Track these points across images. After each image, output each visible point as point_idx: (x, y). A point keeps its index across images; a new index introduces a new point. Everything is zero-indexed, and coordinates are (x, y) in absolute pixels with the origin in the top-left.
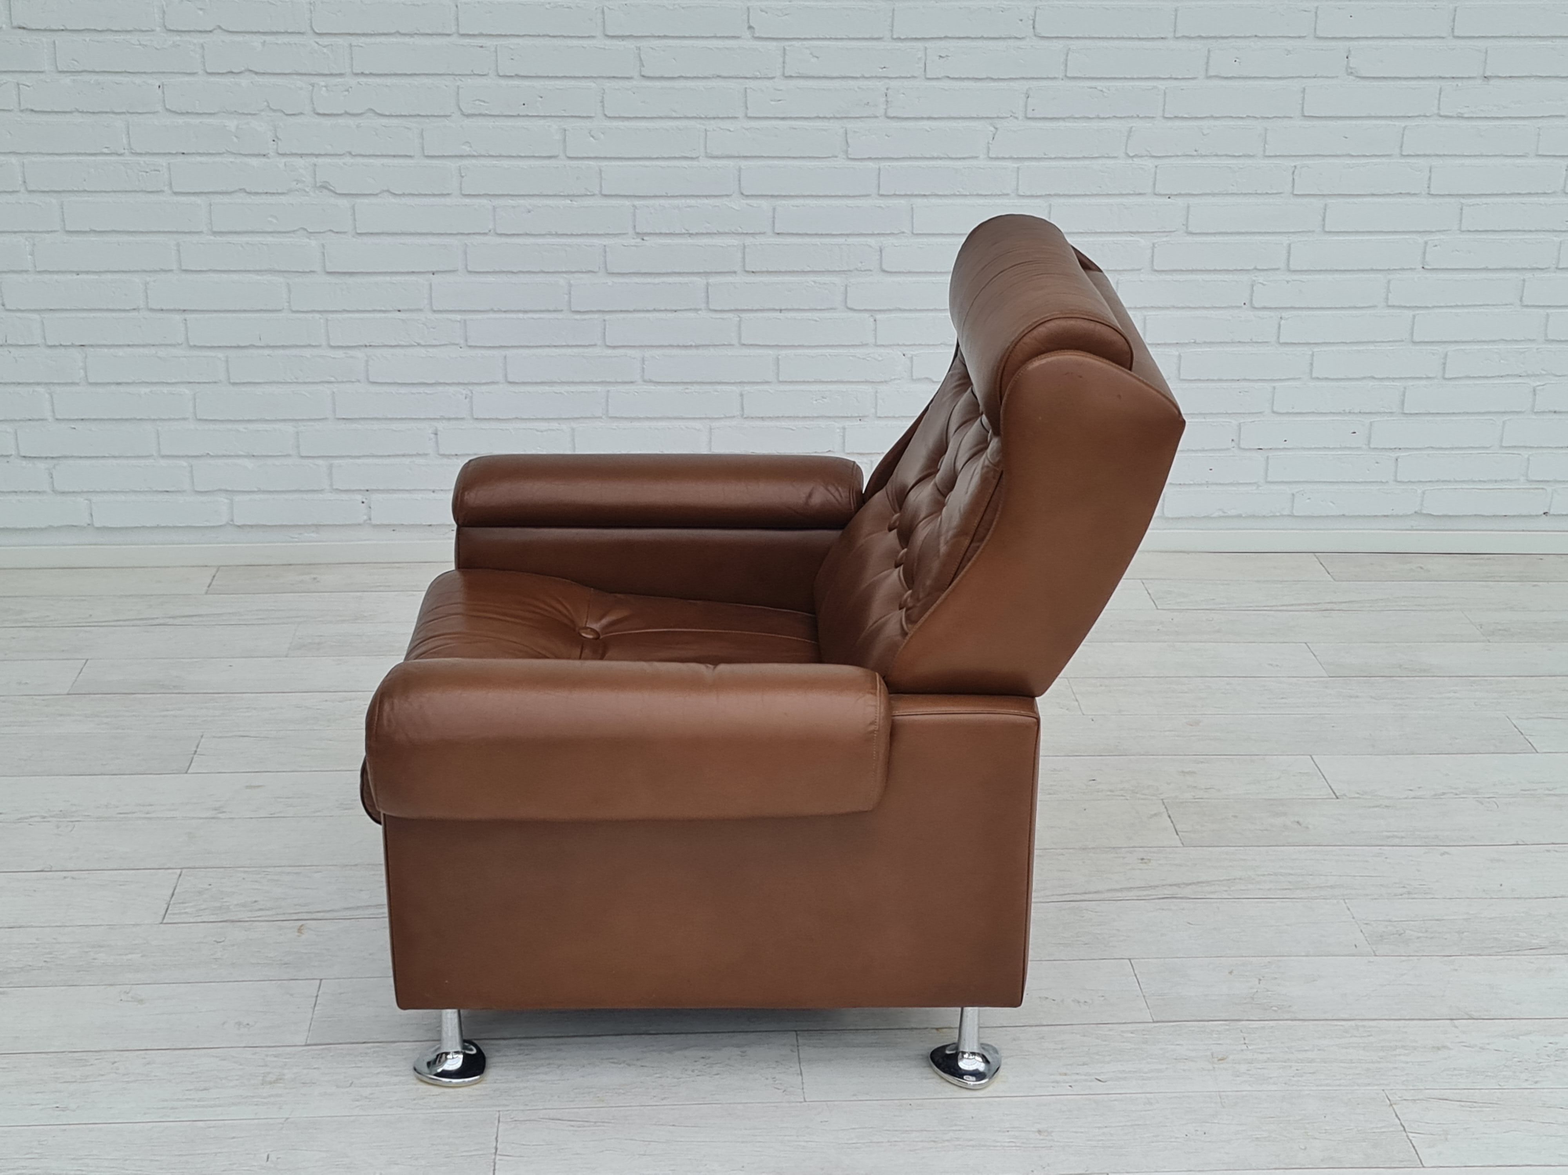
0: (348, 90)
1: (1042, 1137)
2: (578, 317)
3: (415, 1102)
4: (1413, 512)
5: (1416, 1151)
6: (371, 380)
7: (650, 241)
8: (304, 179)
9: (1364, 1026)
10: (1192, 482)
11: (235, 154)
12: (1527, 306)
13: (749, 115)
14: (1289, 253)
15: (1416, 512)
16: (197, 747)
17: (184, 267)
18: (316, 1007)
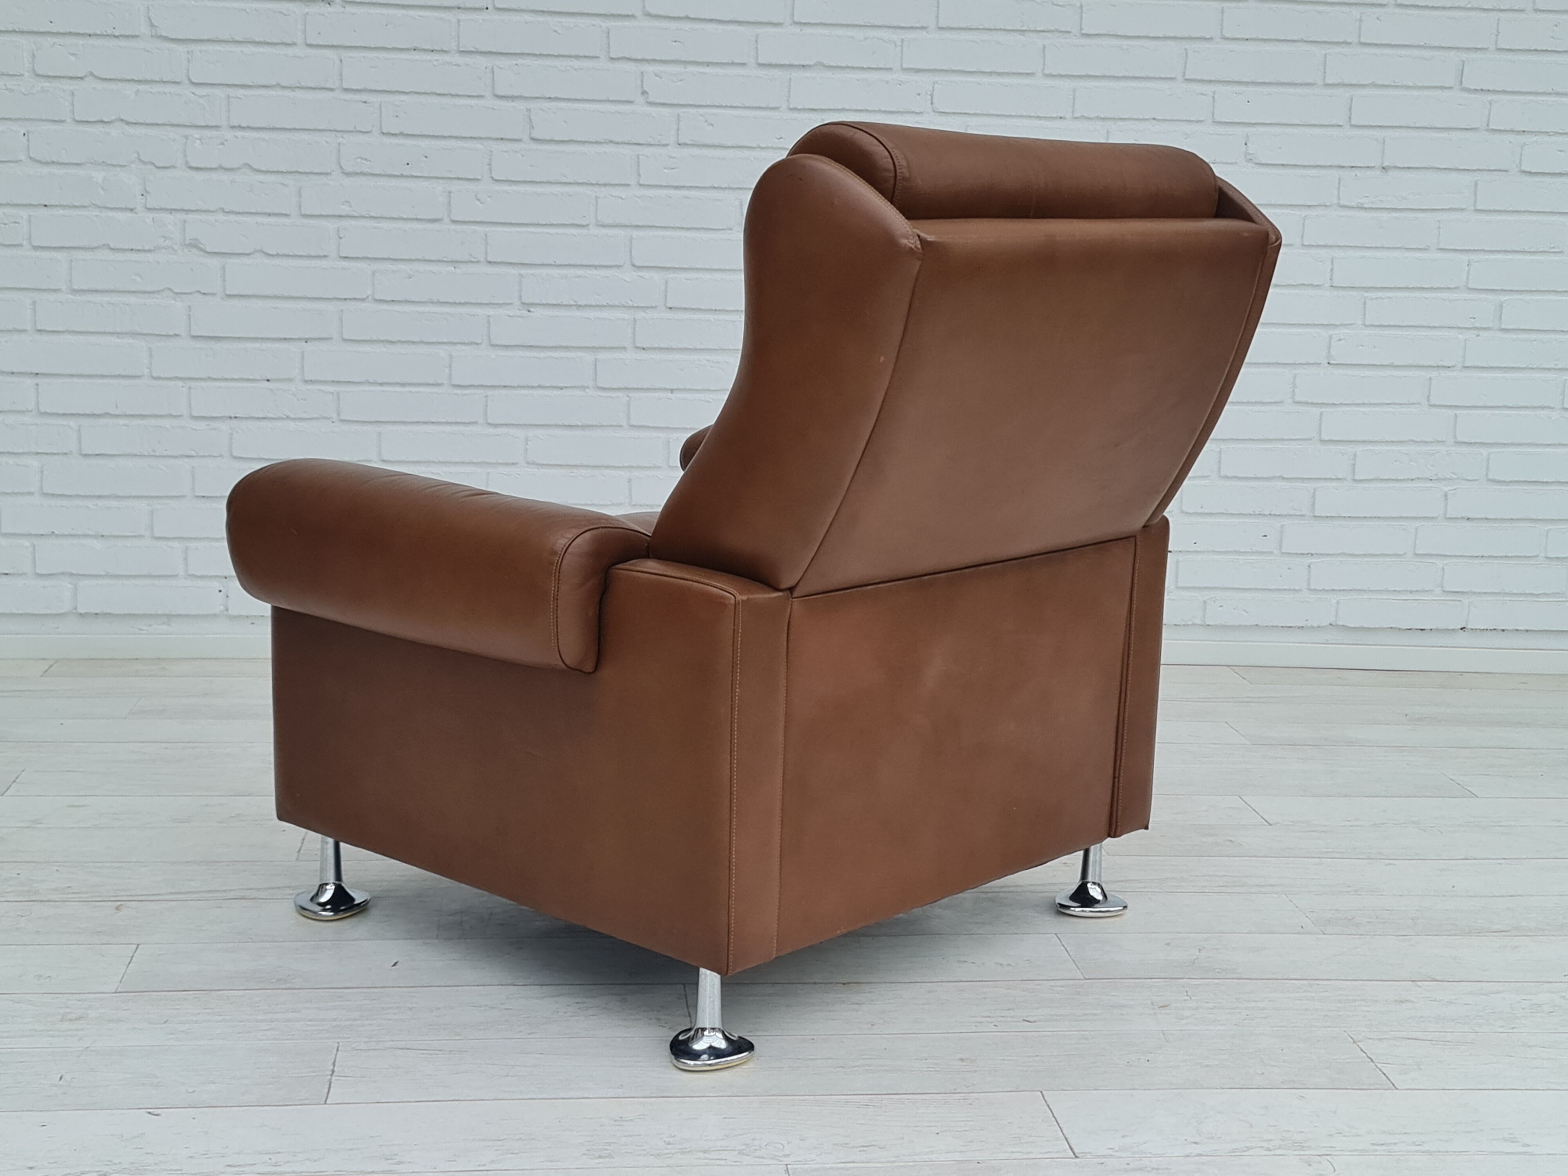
0: (223, 144)
2: (458, 391)
3: (240, 1035)
4: (1327, 623)
5: (1387, 1077)
6: (235, 454)
7: (537, 312)
8: (173, 236)
11: (100, 207)
12: (1435, 406)
13: (641, 182)
15: (1331, 624)
16: (17, 778)
17: (39, 328)
18: (130, 965)
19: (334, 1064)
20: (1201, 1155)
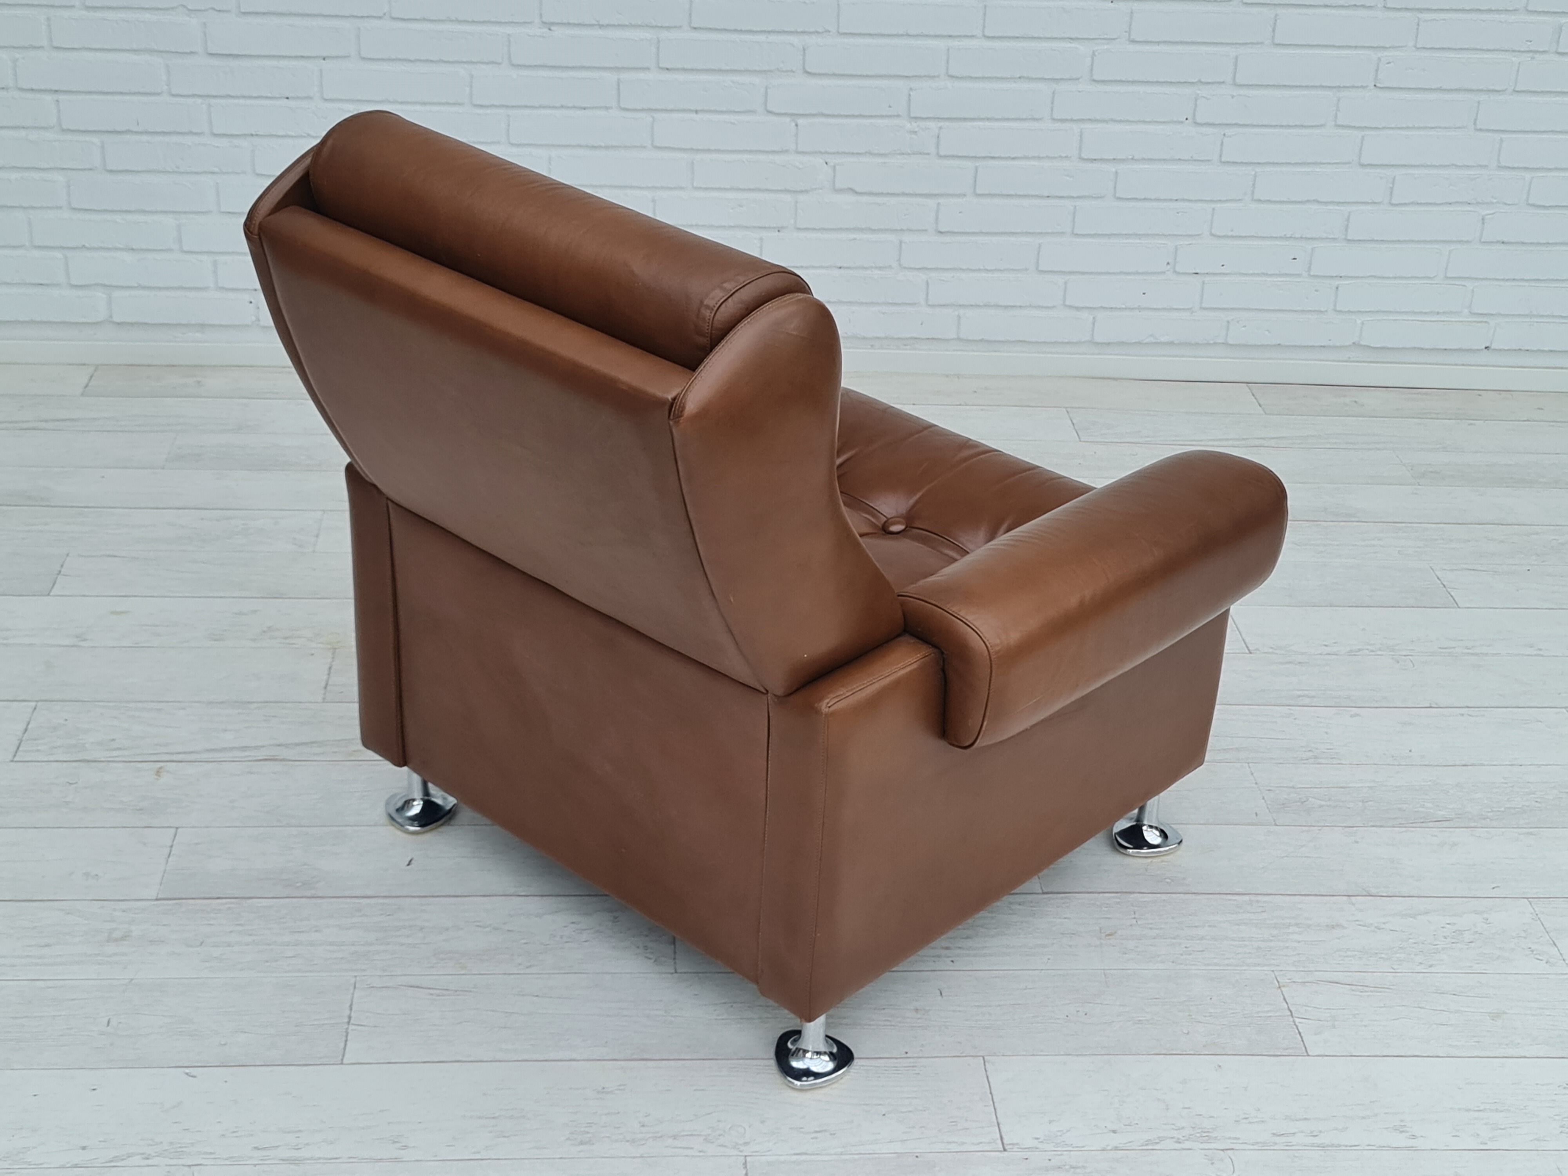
1: (919, 1016)
2: (480, 111)
3: (268, 964)
4: (1350, 343)
5: (1302, 1037)
6: (258, 171)
7: (558, 32)
9: (1258, 902)
10: (1124, 306)
12: (1481, 130)
14: (1236, 65)
15: (1354, 343)
16: (62, 566)
17: (55, 45)
18: (170, 860)
19: (351, 1009)
20: (1116, 1149)
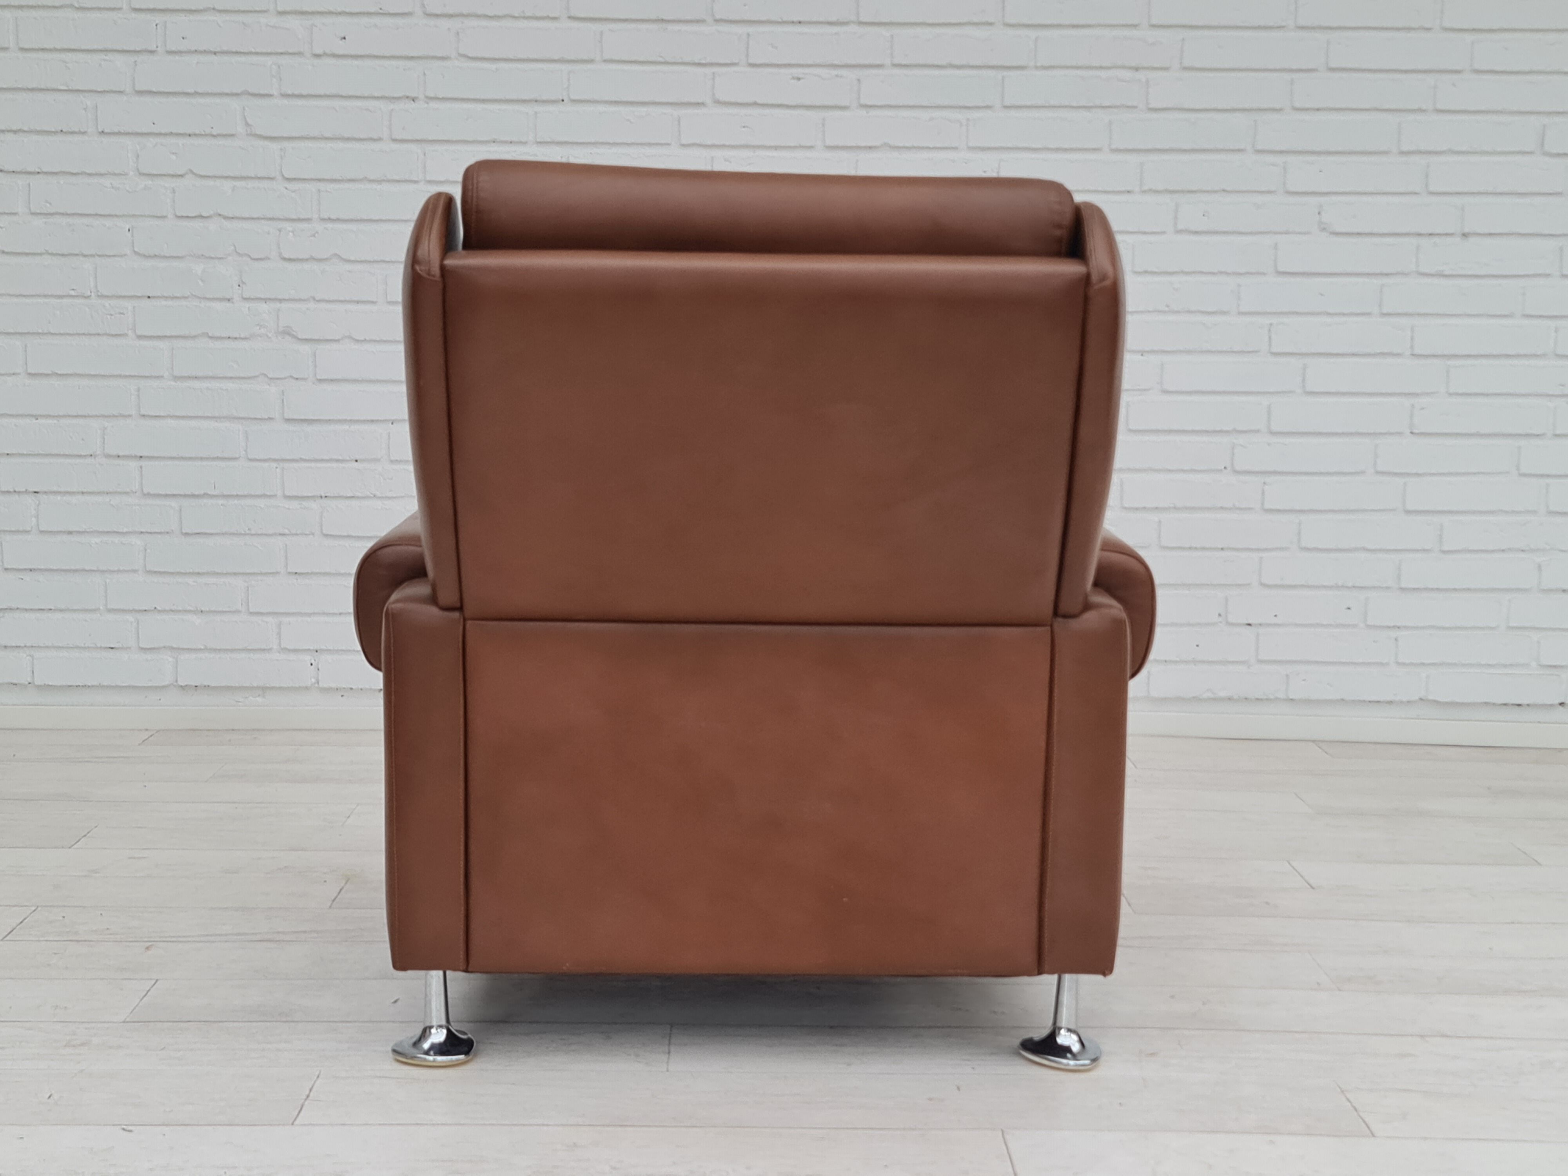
0: (314, 236)
4: (1417, 698)
6: (325, 532)
8: (267, 324)
10: (1178, 659)
11: (199, 298)
12: (1525, 475)
14: (1269, 414)
15: (1421, 699)
16: (88, 833)
17: (143, 412)
18: (145, 999)
19: (311, 1090)
